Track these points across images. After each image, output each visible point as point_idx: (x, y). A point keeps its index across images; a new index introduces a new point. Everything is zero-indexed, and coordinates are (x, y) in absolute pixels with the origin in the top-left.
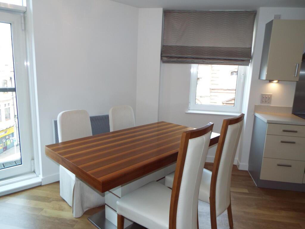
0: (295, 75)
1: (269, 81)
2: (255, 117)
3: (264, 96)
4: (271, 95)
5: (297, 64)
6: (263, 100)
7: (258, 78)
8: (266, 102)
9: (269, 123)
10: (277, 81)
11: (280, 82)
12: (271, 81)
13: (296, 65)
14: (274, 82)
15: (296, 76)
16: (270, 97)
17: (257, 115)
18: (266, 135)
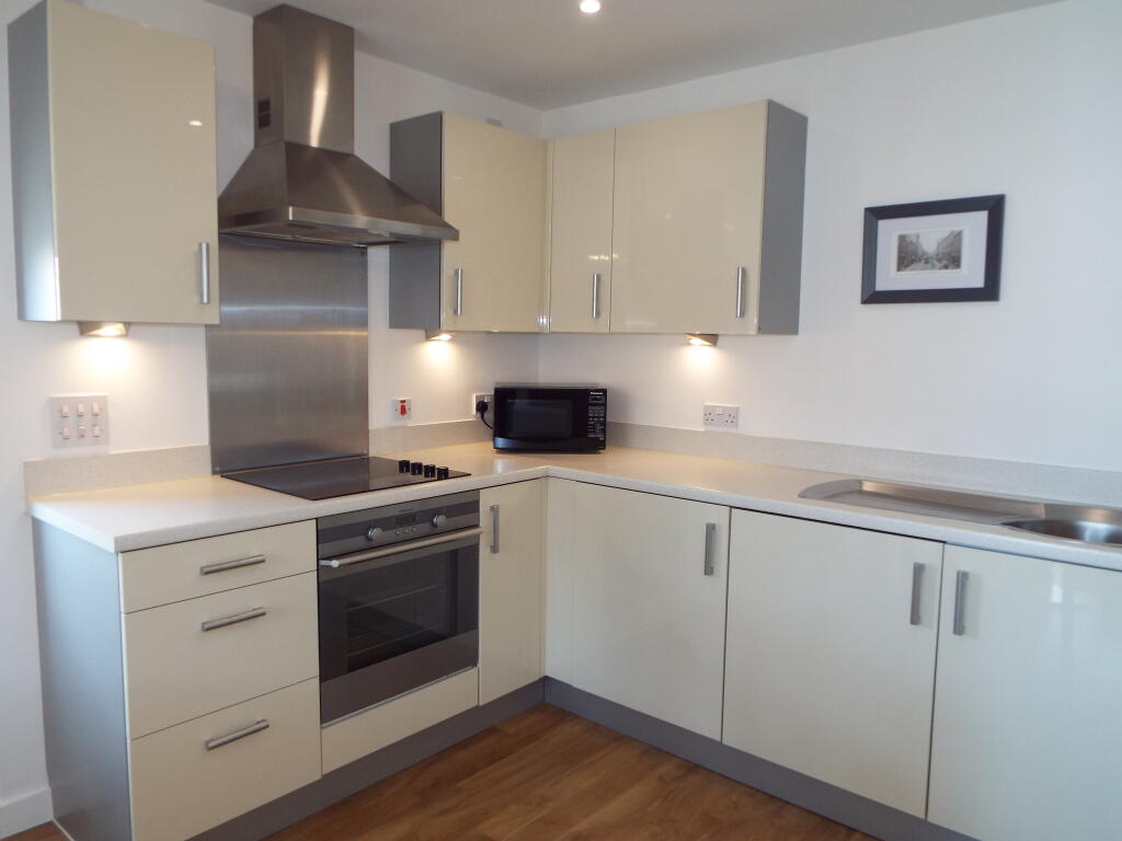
0: (202, 296)
1: (75, 328)
2: (37, 525)
3: (66, 409)
4: (103, 401)
5: (200, 245)
6: (66, 432)
7: (15, 316)
8: (82, 436)
9: (129, 549)
10: (121, 326)
11: (132, 329)
12: (86, 328)
13: (196, 247)
14: (102, 331)
15: (205, 300)
16: (96, 409)
17: (47, 513)
18: (123, 615)
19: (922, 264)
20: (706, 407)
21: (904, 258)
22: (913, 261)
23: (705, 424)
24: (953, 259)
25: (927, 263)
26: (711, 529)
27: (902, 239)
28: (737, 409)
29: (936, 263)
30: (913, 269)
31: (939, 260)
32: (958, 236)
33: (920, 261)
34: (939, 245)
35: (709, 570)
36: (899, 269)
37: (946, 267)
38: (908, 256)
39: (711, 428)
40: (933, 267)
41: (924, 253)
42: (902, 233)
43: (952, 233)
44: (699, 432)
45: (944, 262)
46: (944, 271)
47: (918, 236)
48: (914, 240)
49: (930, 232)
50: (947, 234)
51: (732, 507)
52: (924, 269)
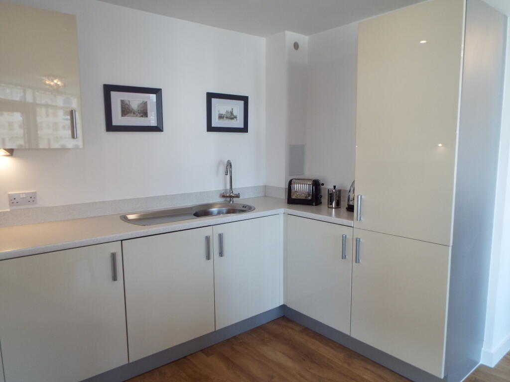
19: (132, 114)
20: (9, 195)
21: (124, 111)
22: (128, 113)
23: (10, 206)
24: (145, 114)
25: (134, 114)
26: (113, 256)
27: (122, 102)
28: (35, 193)
29: (138, 115)
30: (128, 116)
31: (139, 113)
32: (145, 104)
33: (131, 113)
34: (138, 106)
35: (115, 278)
36: (122, 116)
37: (142, 116)
38: (126, 110)
39: (15, 208)
40: (137, 116)
41: (133, 110)
42: (123, 99)
43: (143, 102)
44: (4, 213)
45: (141, 114)
46: (141, 118)
47: (129, 101)
48: (128, 103)
49: (135, 100)
50: (141, 102)
51: (122, 240)
52: (133, 117)
